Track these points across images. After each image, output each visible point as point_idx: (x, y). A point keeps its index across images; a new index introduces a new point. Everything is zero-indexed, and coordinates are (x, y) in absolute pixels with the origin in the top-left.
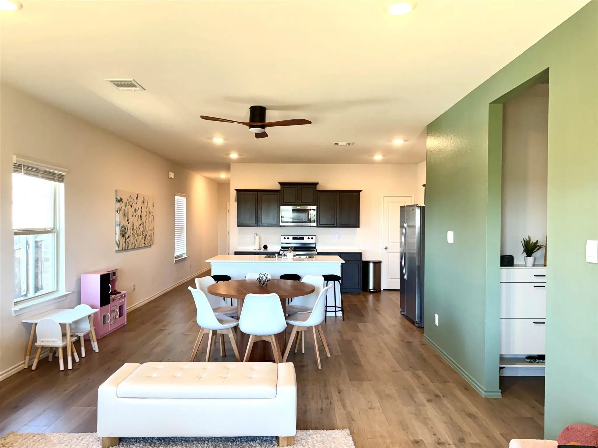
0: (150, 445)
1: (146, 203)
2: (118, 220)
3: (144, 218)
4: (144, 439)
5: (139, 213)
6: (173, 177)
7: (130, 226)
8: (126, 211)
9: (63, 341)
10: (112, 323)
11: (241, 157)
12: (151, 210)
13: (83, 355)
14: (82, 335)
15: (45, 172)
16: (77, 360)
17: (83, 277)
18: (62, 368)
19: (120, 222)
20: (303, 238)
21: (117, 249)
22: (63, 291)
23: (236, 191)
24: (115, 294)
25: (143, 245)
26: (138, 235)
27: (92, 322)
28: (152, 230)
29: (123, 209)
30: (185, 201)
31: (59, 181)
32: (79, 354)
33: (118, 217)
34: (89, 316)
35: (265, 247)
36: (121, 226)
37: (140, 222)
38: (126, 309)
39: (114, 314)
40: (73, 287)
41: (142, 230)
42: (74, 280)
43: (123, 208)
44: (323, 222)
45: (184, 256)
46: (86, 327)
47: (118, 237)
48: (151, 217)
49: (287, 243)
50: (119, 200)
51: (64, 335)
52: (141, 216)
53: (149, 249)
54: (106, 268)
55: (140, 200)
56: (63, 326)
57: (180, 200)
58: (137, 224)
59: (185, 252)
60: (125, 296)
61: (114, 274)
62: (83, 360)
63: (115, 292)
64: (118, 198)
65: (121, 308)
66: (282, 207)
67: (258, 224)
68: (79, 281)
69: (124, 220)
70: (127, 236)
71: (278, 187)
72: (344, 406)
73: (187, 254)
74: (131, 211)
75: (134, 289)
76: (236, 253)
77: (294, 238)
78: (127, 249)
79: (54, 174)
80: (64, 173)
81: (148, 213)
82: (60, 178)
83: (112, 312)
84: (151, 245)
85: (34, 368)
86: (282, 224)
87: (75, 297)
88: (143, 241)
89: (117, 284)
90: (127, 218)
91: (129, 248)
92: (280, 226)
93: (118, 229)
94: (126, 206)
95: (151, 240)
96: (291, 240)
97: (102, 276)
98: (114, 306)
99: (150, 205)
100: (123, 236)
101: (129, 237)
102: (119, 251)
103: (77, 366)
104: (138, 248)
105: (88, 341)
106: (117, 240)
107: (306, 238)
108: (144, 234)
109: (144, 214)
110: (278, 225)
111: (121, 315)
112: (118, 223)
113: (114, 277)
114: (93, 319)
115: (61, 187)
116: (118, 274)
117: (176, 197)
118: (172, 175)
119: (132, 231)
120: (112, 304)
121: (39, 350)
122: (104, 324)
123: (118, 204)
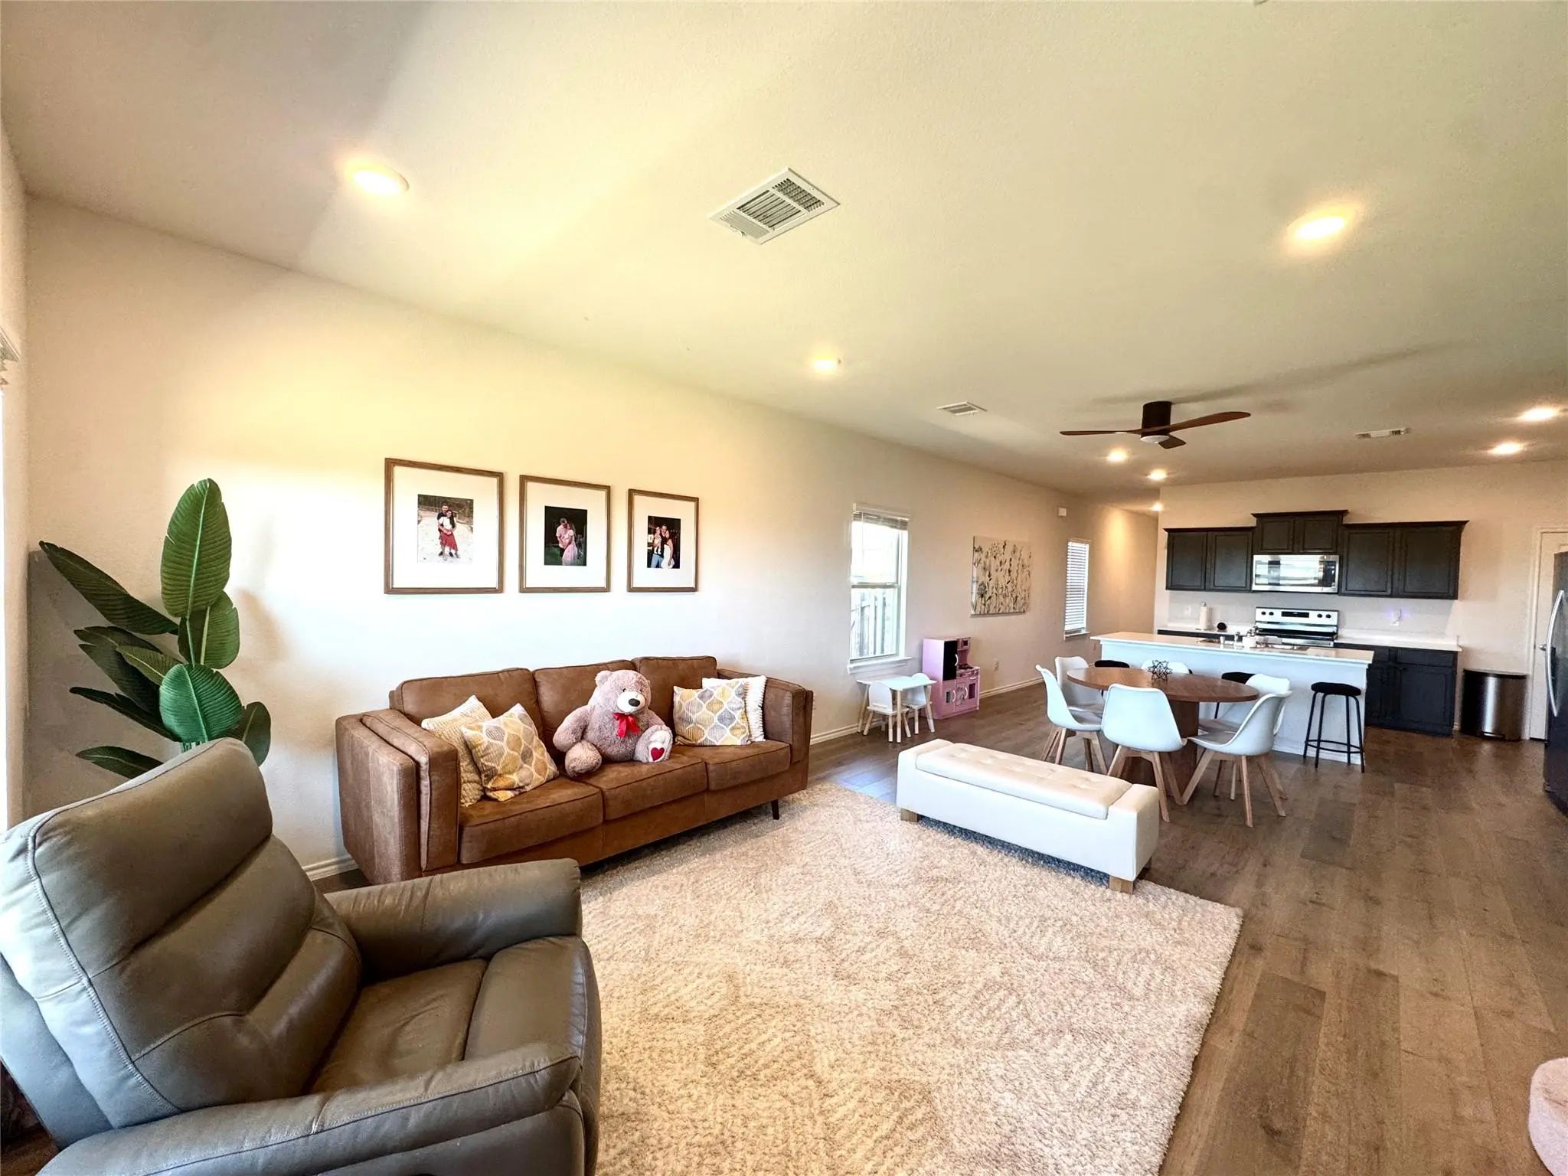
0: (949, 832)
1: (1018, 554)
2: (975, 576)
3: (1013, 574)
4: (945, 824)
5: (1006, 566)
6: (1064, 514)
7: (992, 584)
8: (988, 564)
9: (893, 710)
10: (958, 703)
11: (1172, 476)
12: (1026, 562)
13: (917, 732)
14: (916, 707)
15: (885, 519)
16: (909, 735)
17: (926, 641)
18: (891, 739)
19: (978, 578)
20: (1306, 615)
21: (973, 612)
22: (902, 656)
23: (1167, 533)
24: (965, 669)
25: (1012, 610)
26: (1005, 596)
27: (929, 695)
28: (1028, 590)
29: (982, 562)
30: (1087, 549)
31: (901, 529)
32: (912, 730)
33: (976, 572)
34: (925, 687)
35: (1222, 627)
36: (980, 582)
37: (1007, 578)
38: (979, 693)
39: (961, 693)
40: (915, 654)
41: (1010, 589)
42: (915, 644)
43: (983, 559)
44: (1355, 584)
45: (1084, 632)
46: (922, 700)
47: (974, 598)
48: (1026, 573)
49: (1269, 623)
50: (979, 550)
51: (894, 704)
52: (1010, 571)
53: (1021, 617)
54: (954, 634)
55: (1010, 549)
56: (894, 693)
57: (1078, 550)
58: (1002, 582)
59: (1084, 625)
60: (977, 673)
61: (966, 643)
62: (916, 737)
63: (965, 666)
64: (977, 547)
65: (972, 687)
66: (1256, 558)
67: (1205, 585)
68: (921, 647)
69: (985, 575)
70: (987, 596)
71: (1252, 522)
72: (1259, 884)
73: (1088, 628)
74: (995, 564)
75: (997, 669)
76: (1161, 632)
77: (1284, 614)
78: (987, 614)
79: (896, 521)
80: (907, 519)
81: (1020, 567)
82: (903, 525)
83: (958, 689)
84: (1024, 611)
85: (865, 733)
86: (1255, 588)
87: (916, 664)
88: (1012, 605)
89: (969, 656)
90: (988, 573)
91: (991, 612)
92: (1251, 591)
93: (975, 586)
94: (987, 557)
95: (1024, 604)
96: (1278, 616)
97: (946, 644)
98: (962, 682)
99: (1025, 556)
100: (982, 596)
101: (990, 598)
102: (973, 616)
103: (907, 741)
104: (1004, 614)
105: (923, 717)
106: (974, 600)
107: (1313, 615)
108: (1014, 596)
109: (1014, 569)
110: (1247, 589)
111: (971, 695)
112: (975, 579)
113: (965, 647)
114: (933, 692)
115: (905, 533)
116: (972, 646)
117: (1070, 544)
118: (1063, 512)
119: (995, 591)
120: (958, 679)
121: (871, 715)
122: (947, 702)
123: (976, 554)
